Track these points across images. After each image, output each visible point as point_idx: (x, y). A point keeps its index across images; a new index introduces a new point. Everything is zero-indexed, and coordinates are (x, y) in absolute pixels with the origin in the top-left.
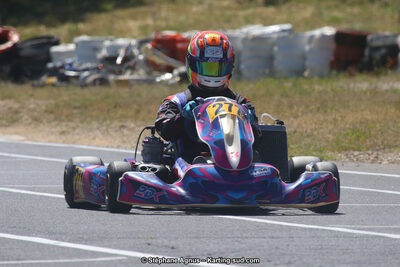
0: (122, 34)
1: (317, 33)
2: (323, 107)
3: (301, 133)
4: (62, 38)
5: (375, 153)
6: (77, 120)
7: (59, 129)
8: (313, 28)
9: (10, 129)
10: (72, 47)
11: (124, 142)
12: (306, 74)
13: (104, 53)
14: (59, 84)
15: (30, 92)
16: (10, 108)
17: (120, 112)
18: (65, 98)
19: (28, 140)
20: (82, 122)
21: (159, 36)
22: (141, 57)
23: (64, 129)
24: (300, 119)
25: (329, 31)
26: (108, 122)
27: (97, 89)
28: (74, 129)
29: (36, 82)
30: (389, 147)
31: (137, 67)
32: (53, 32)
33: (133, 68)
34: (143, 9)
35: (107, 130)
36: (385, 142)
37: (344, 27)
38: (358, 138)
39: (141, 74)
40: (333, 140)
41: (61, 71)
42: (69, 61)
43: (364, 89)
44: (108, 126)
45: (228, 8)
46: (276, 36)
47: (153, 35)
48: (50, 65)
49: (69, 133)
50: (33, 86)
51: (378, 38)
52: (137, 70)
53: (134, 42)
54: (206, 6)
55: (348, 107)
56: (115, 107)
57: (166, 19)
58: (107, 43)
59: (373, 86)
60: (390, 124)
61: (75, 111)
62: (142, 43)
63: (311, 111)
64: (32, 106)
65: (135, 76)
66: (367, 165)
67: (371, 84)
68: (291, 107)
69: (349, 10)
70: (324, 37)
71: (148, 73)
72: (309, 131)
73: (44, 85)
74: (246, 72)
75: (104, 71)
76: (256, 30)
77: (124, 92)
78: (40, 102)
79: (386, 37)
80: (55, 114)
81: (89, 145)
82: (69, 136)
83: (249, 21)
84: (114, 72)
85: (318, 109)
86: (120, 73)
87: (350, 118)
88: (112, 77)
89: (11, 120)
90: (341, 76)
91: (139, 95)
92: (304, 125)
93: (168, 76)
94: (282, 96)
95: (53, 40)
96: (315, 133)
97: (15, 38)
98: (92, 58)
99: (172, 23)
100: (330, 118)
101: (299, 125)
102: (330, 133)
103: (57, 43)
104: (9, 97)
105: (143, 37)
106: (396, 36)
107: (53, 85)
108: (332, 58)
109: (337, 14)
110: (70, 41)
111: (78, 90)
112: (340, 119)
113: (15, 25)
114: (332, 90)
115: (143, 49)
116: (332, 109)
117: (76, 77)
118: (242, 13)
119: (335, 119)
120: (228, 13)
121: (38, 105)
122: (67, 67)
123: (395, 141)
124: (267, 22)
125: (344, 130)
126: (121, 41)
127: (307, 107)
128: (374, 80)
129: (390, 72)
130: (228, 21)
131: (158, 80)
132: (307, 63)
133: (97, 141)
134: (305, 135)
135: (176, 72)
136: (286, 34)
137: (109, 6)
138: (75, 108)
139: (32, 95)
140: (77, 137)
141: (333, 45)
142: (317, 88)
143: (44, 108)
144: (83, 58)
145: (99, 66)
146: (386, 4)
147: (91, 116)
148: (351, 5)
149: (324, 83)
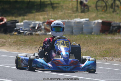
0: (38, 20)
1: (96, 21)
2: (97, 43)
3: (90, 51)
4: (19, 21)
5: (112, 58)
6: (23, 45)
7: (17, 48)
9: (2, 48)
10: (22, 23)
12: (93, 33)
13: (32, 26)
14: (18, 34)
15: (9, 37)
16: (3, 41)
17: (36, 43)
18: (20, 39)
19: (7, 51)
20: (24, 46)
21: (49, 21)
22: (43, 27)
23: (18, 48)
24: (90, 47)
25: (100, 21)
26: (32, 46)
28: (21, 48)
29: (11, 34)
30: (116, 56)
31: (42, 30)
32: (17, 19)
33: (40, 30)
34: (45, 13)
35: (31, 49)
36: (115, 55)
37: (105, 20)
38: (107, 53)
39: (43, 32)
40: (100, 54)
41: (19, 30)
42: (21, 28)
43: (110, 38)
44: (32, 47)
45: (70, 13)
46: (84, 22)
47: (47, 21)
48: (15, 29)
49: (20, 49)
50: (10, 35)
51: (115, 23)
52: (42, 31)
53: (41, 22)
54: (63, 12)
55: (105, 44)
56: (34, 42)
57: (51, 16)
58: (33, 23)
60: (117, 49)
61: (22, 43)
62: (43, 23)
63: (93, 45)
64: (9, 41)
65: (41, 33)
66: (109, 61)
67: (112, 37)
68: (87, 43)
69: (106, 15)
70: (98, 23)
71: (45, 32)
72: (92, 50)
73: (13, 35)
74: (74, 33)
75: (31, 31)
76: (78, 20)
77: (37, 37)
79: (117, 23)
80: (16, 43)
82: (20, 50)
83: (76, 17)
84: (34, 31)
85: (95, 44)
86: (36, 32)
87: (105, 47)
88: (34, 33)
89: (3, 45)
90: (103, 35)
91: (42, 38)
92: (91, 49)
94: (85, 40)
95: (17, 21)
96: (94, 51)
97: (5, 20)
98: (28, 27)
99: (53, 17)
100: (99, 47)
101: (90, 49)
102: (99, 51)
103: (18, 22)
104: (3, 38)
105: (44, 21)
106: (120, 23)
107: (16, 35)
108: (101, 29)
109: (103, 16)
110: (22, 22)
111: (23, 36)
112: (102, 47)
113: (5, 17)
114: (100, 39)
116: (99, 44)
117: (23, 33)
118: (74, 15)
119: (100, 47)
120: (70, 15)
121: (11, 41)
122: (21, 29)
123: (118, 54)
124: (81, 18)
125: (103, 50)
126: (37, 22)
127: (92, 43)
129: (118, 34)
130: (70, 17)
131: (48, 34)
132: (93, 30)
133: (28, 52)
134: (91, 52)
136: (86, 21)
137: (34, 11)
138: (22, 42)
139: (9, 38)
140: (22, 50)
141: (101, 25)
142: (96, 38)
143: (13, 41)
144: (25, 27)
145: (30, 29)
146: (118, 13)
147: (27, 44)
148: (107, 13)
149: (98, 36)
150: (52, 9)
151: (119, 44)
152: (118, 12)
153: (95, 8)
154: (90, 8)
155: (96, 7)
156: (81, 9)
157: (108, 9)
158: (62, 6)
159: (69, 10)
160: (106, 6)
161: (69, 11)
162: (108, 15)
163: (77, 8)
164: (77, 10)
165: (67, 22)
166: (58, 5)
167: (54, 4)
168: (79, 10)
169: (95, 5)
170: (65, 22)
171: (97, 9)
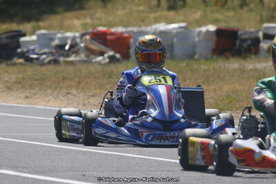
0: (69, 29)
1: (204, 29)
2: (206, 80)
4: (28, 32)
6: (37, 88)
7: (24, 95)
8: (201, 26)
11: (69, 104)
12: (196, 57)
13: (56, 42)
14: (25, 63)
15: (5, 69)
17: (67, 83)
18: (30, 73)
19: (3, 102)
20: (40, 90)
21: (95, 31)
22: (82, 45)
23: (28, 94)
25: (212, 28)
26: (58, 90)
27: (52, 67)
28: (35, 94)
29: (9, 62)
31: (80, 52)
32: (22, 28)
33: (77, 53)
34: (85, 12)
35: (58, 95)
37: (223, 25)
38: (231, 102)
39: (82, 56)
40: (213, 103)
41: (27, 54)
42: (32, 47)
43: (236, 68)
44: (58, 93)
45: (143, 11)
46: (175, 31)
47: (90, 30)
48: (19, 50)
49: (31, 97)
50: (8, 65)
51: (246, 33)
52: (80, 54)
53: (77, 35)
54: (127, 10)
55: (224, 80)
56: (63, 79)
57: (100, 19)
58: (59, 35)
61: (36, 82)
62: (83, 35)
64: (6, 79)
65: (78, 58)
67: (240, 65)
68: (185, 80)
69: (226, 13)
70: (208, 32)
71: (87, 56)
73: (15, 64)
75: (56, 54)
76: (162, 27)
77: (70, 69)
78: (12, 76)
79: (251, 33)
80: (22, 84)
81: (45, 106)
82: (31, 100)
83: (157, 21)
84: (63, 55)
85: (203, 82)
86: (68, 56)
87: (225, 88)
88: (62, 59)
90: (220, 59)
91: (80, 72)
93: (100, 58)
94: (179, 72)
95: (21, 33)
98: (48, 46)
99: (104, 22)
100: (212, 88)
102: (211, 98)
103: (24, 35)
105: (84, 32)
106: (258, 32)
107: (21, 64)
108: (214, 46)
109: (218, 16)
110: (33, 33)
111: (38, 68)
112: (218, 89)
114: (214, 69)
115: (84, 39)
116: (213, 82)
117: (37, 59)
118: (152, 15)
119: (215, 89)
121: (10, 78)
122: (31, 52)
124: (170, 22)
125: (221, 96)
126: (69, 34)
128: (242, 62)
129: (253, 56)
130: (143, 21)
131: (94, 60)
132: (197, 50)
133: (50, 103)
135: (106, 55)
136: (182, 30)
137: (60, 10)
138: (36, 80)
139: (6, 71)
140: (37, 100)
141: (214, 38)
142: (204, 67)
143: (14, 80)
144: (43, 46)
145: (53, 51)
146: (251, 10)
147: (46, 86)
148: (228, 10)
149: (208, 64)
150: (102, 4)
152: (252, 6)
159: (140, 5)
161: (141, 8)
162: (231, 14)
164: (159, 5)
168: (164, 4)
170: (133, 32)
171: (205, 2)
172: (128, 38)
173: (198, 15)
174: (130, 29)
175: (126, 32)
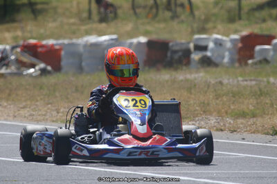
1: (135, 41)
8: (132, 37)
21: (26, 43)
22: (13, 57)
25: (143, 40)
31: (10, 64)
33: (7, 65)
34: (15, 25)
37: (154, 37)
39: (13, 69)
43: (167, 79)
45: (74, 24)
46: (106, 43)
47: (21, 43)
51: (177, 44)
52: (10, 66)
53: (8, 47)
54: (58, 23)
57: (31, 32)
59: (173, 77)
62: (13, 48)
65: (9, 71)
67: (171, 76)
69: (157, 25)
70: (139, 44)
71: (18, 69)
74: (86, 68)
76: (93, 39)
79: (182, 44)
83: (88, 33)
90: (151, 70)
91: (11, 83)
93: (32, 70)
99: (35, 35)
105: (14, 44)
106: (188, 43)
108: (145, 58)
109: (149, 28)
115: (14, 52)
118: (83, 28)
120: (74, 27)
123: (187, 114)
124: (101, 34)
128: (174, 73)
129: (184, 68)
130: (74, 33)
131: (25, 73)
135: (37, 68)
136: (113, 42)
141: (145, 49)
146: (182, 22)
148: (159, 22)
150: (31, 16)
151: (189, 90)
152: (183, 17)
153: (131, 12)
154: (120, 12)
155: (134, 7)
156: (99, 13)
157: (160, 12)
158: (55, 9)
159: (71, 17)
160: (156, 5)
161: (72, 20)
162: (162, 25)
163: (90, 12)
164: (90, 17)
165: (69, 44)
166: (45, 6)
167: (36, 4)
168: (95, 17)
169: (130, 3)
170: (64, 44)
171: (135, 13)
172: (60, 50)
173: (129, 27)
174: (60, 41)
175: (57, 44)
